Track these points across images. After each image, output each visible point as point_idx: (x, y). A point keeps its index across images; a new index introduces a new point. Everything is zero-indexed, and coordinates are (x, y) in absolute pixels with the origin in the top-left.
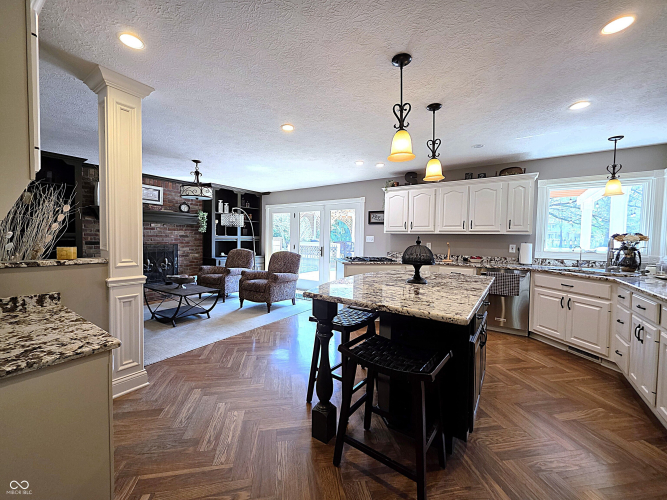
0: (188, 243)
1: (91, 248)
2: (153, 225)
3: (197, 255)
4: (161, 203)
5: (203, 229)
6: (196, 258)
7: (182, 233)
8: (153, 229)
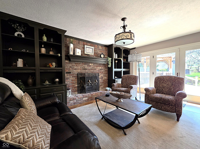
0: (102, 72)
1: (68, 75)
2: (90, 64)
3: (106, 78)
4: (93, 54)
5: (110, 66)
6: (105, 79)
7: (101, 68)
8: (90, 66)
